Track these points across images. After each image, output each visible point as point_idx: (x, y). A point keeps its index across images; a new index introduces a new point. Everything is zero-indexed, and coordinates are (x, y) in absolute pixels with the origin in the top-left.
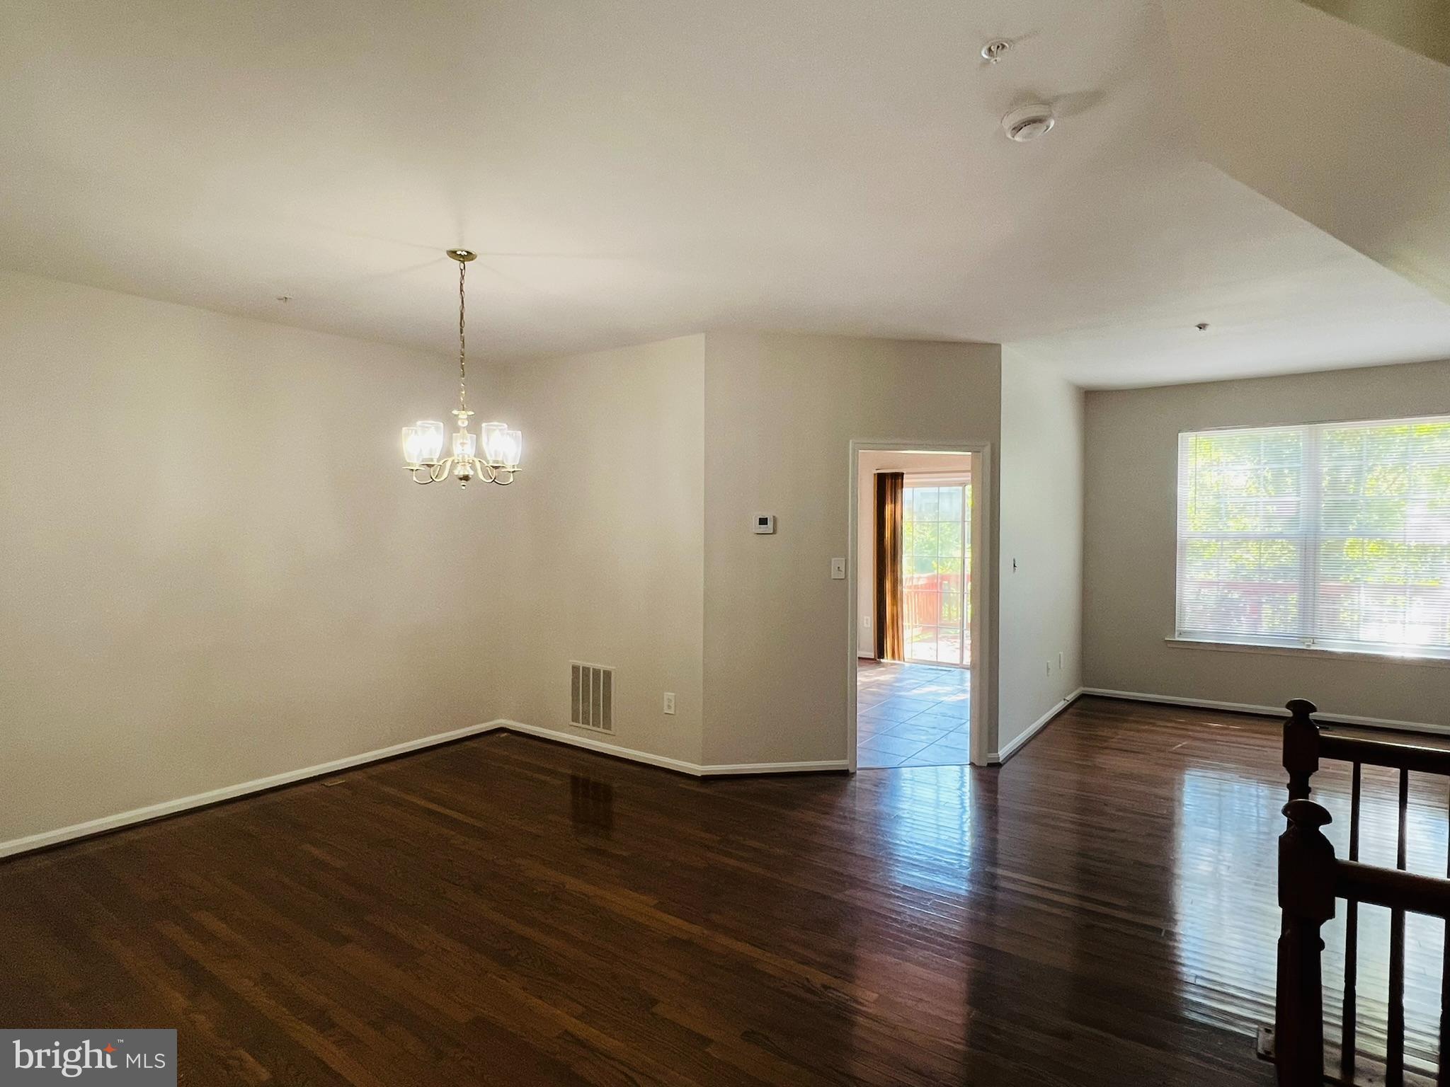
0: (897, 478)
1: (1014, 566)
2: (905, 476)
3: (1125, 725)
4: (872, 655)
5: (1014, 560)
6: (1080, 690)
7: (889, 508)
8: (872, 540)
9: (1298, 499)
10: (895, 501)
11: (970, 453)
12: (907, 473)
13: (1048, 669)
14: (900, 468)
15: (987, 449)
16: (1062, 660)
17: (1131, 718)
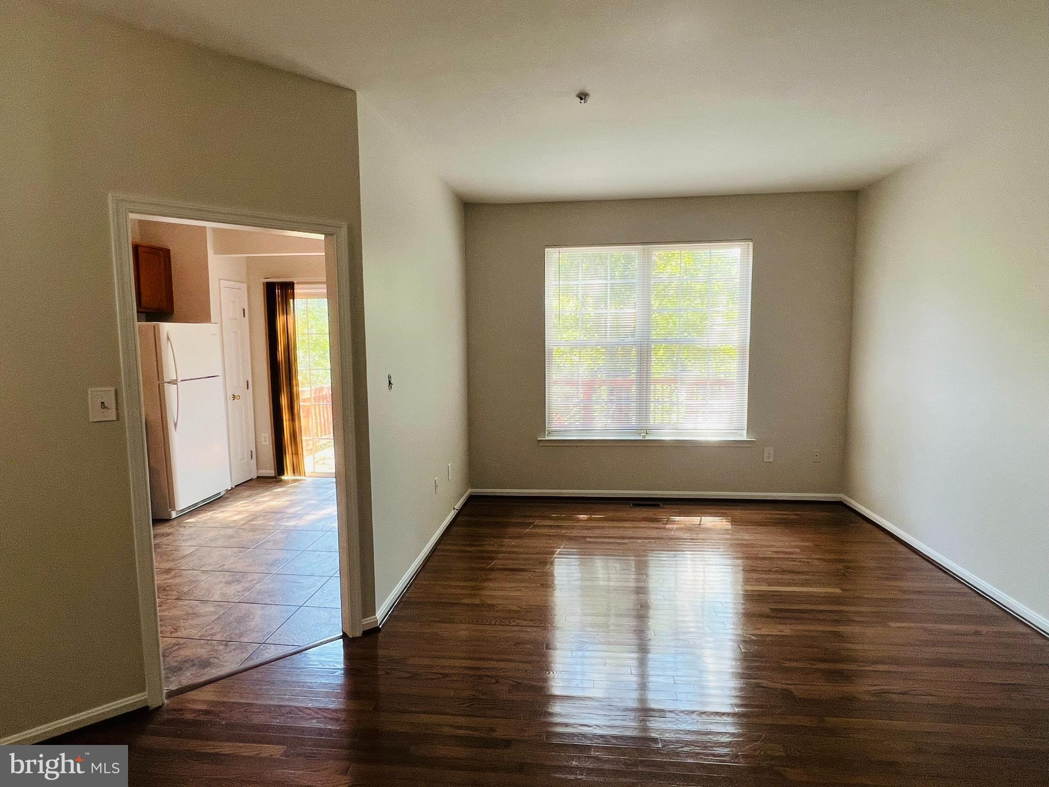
0: (287, 288)
1: (390, 383)
2: (296, 286)
3: (510, 530)
4: (271, 472)
5: (389, 377)
6: (469, 491)
7: (280, 321)
8: (265, 354)
9: (634, 311)
10: (286, 312)
11: (322, 237)
12: (297, 283)
13: (436, 486)
14: (289, 277)
15: (344, 232)
16: (450, 470)
17: (513, 520)
